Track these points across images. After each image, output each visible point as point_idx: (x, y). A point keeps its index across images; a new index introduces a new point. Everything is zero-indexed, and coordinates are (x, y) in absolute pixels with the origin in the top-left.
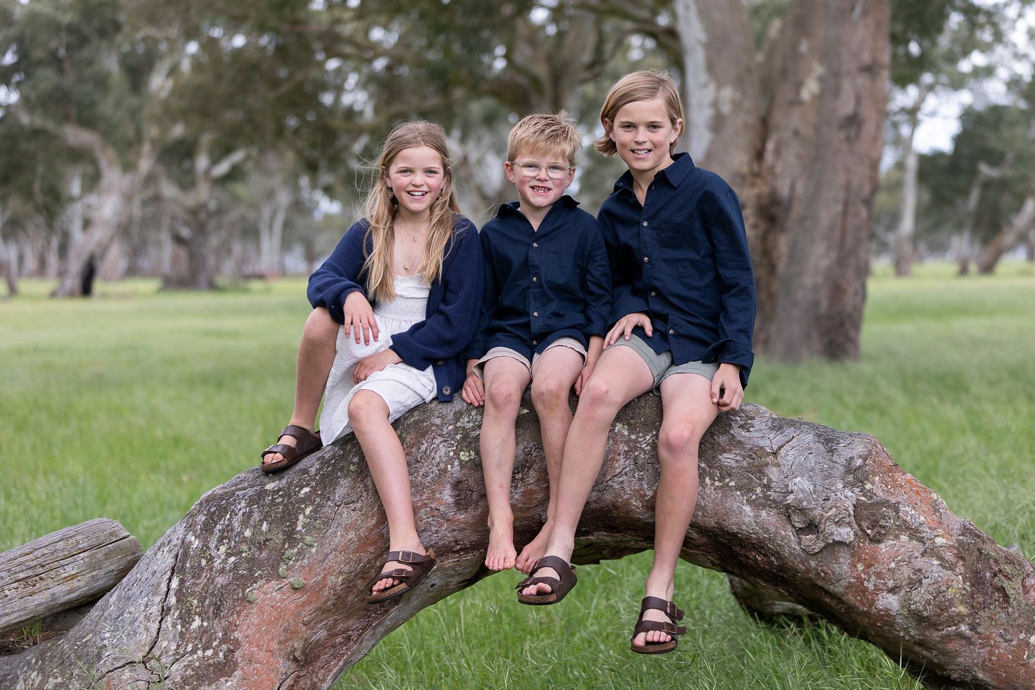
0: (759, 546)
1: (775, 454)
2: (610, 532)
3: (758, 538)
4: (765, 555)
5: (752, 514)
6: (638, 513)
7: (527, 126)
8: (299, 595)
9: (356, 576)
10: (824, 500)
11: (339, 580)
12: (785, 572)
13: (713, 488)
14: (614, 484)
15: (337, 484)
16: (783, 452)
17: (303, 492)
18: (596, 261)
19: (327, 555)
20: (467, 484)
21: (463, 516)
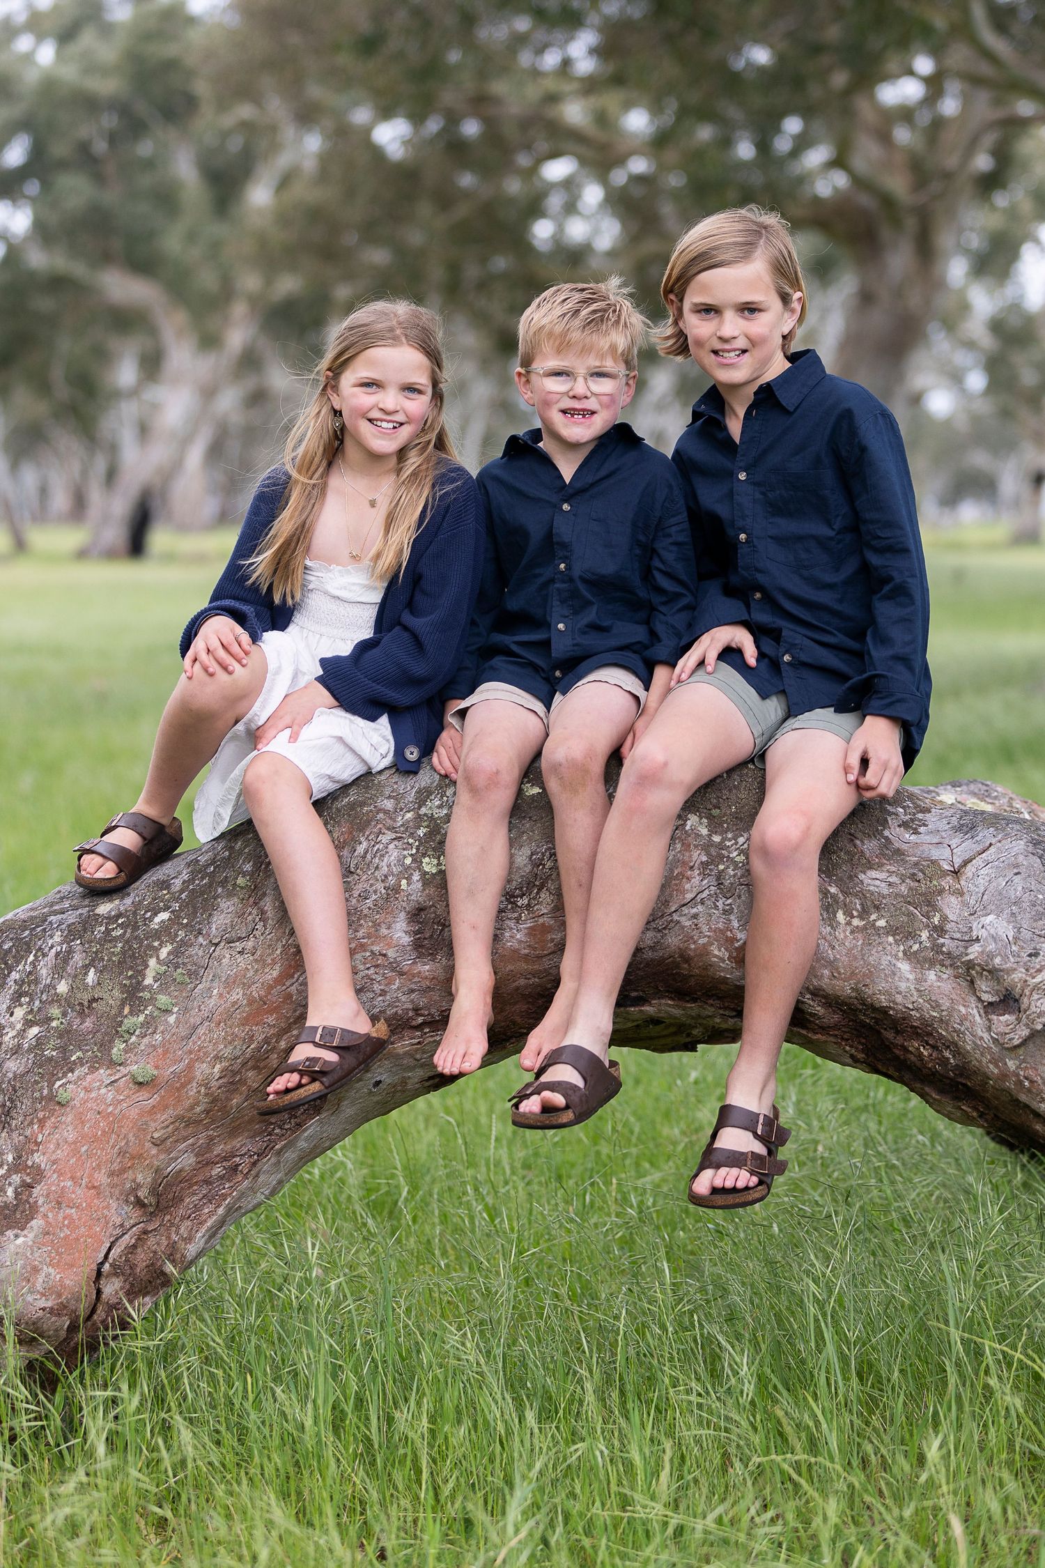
0: (924, 1031)
1: (956, 873)
2: (679, 999)
3: (922, 1018)
4: (934, 1047)
5: (911, 977)
6: (724, 970)
7: (549, 305)
8: (147, 1095)
9: (244, 1064)
10: (1030, 955)
11: (216, 1070)
12: (968, 1078)
13: (849, 929)
14: (683, 919)
15: (214, 908)
16: (970, 870)
17: (157, 919)
18: (670, 536)
19: (195, 1028)
20: (435, 912)
21: (427, 967)
